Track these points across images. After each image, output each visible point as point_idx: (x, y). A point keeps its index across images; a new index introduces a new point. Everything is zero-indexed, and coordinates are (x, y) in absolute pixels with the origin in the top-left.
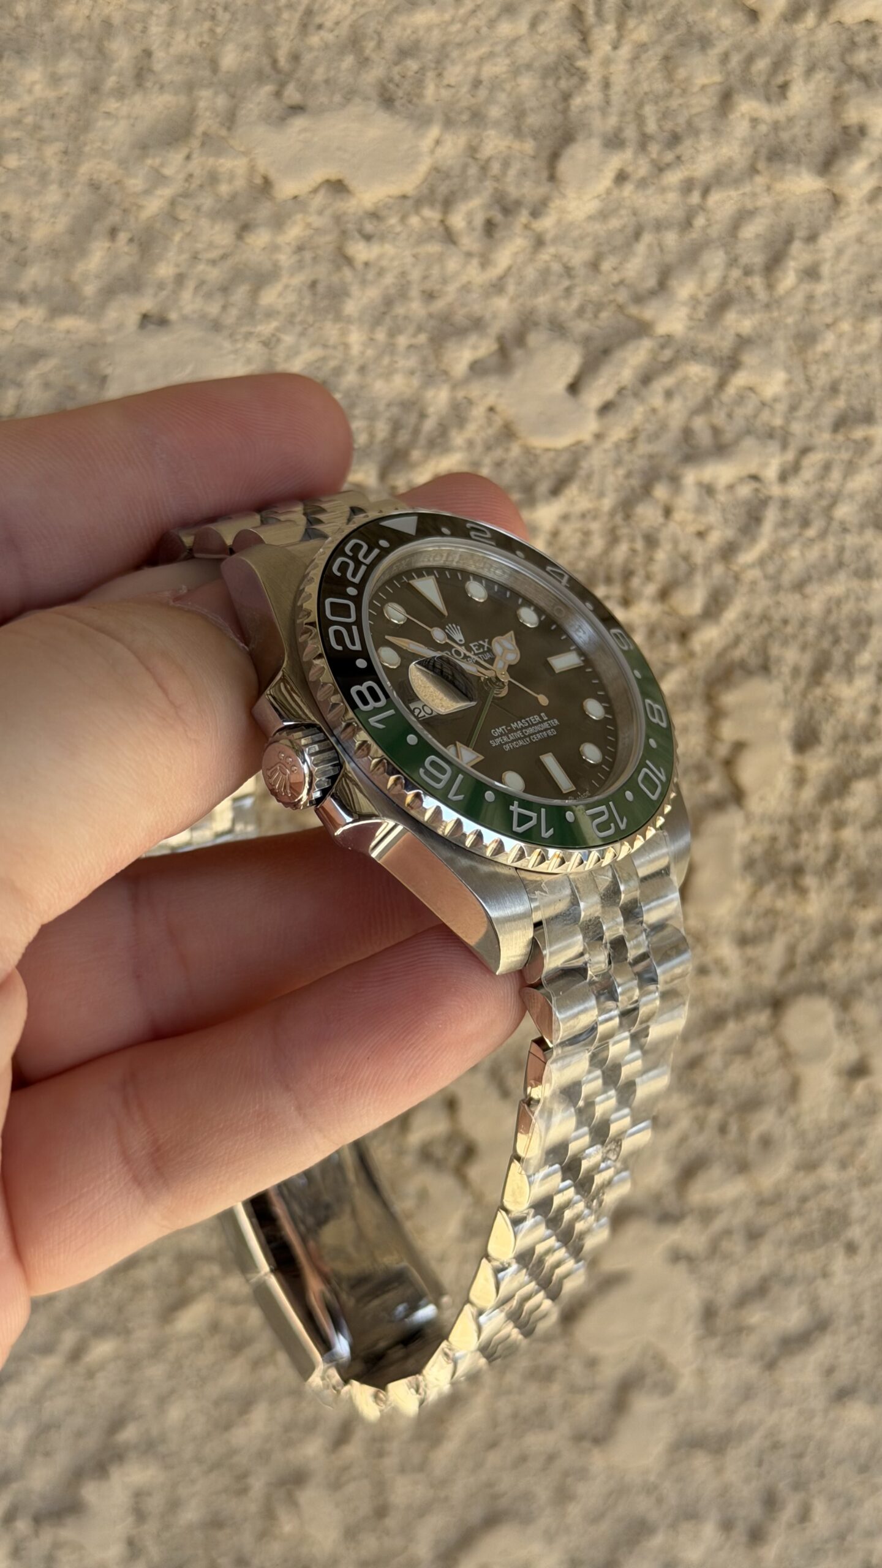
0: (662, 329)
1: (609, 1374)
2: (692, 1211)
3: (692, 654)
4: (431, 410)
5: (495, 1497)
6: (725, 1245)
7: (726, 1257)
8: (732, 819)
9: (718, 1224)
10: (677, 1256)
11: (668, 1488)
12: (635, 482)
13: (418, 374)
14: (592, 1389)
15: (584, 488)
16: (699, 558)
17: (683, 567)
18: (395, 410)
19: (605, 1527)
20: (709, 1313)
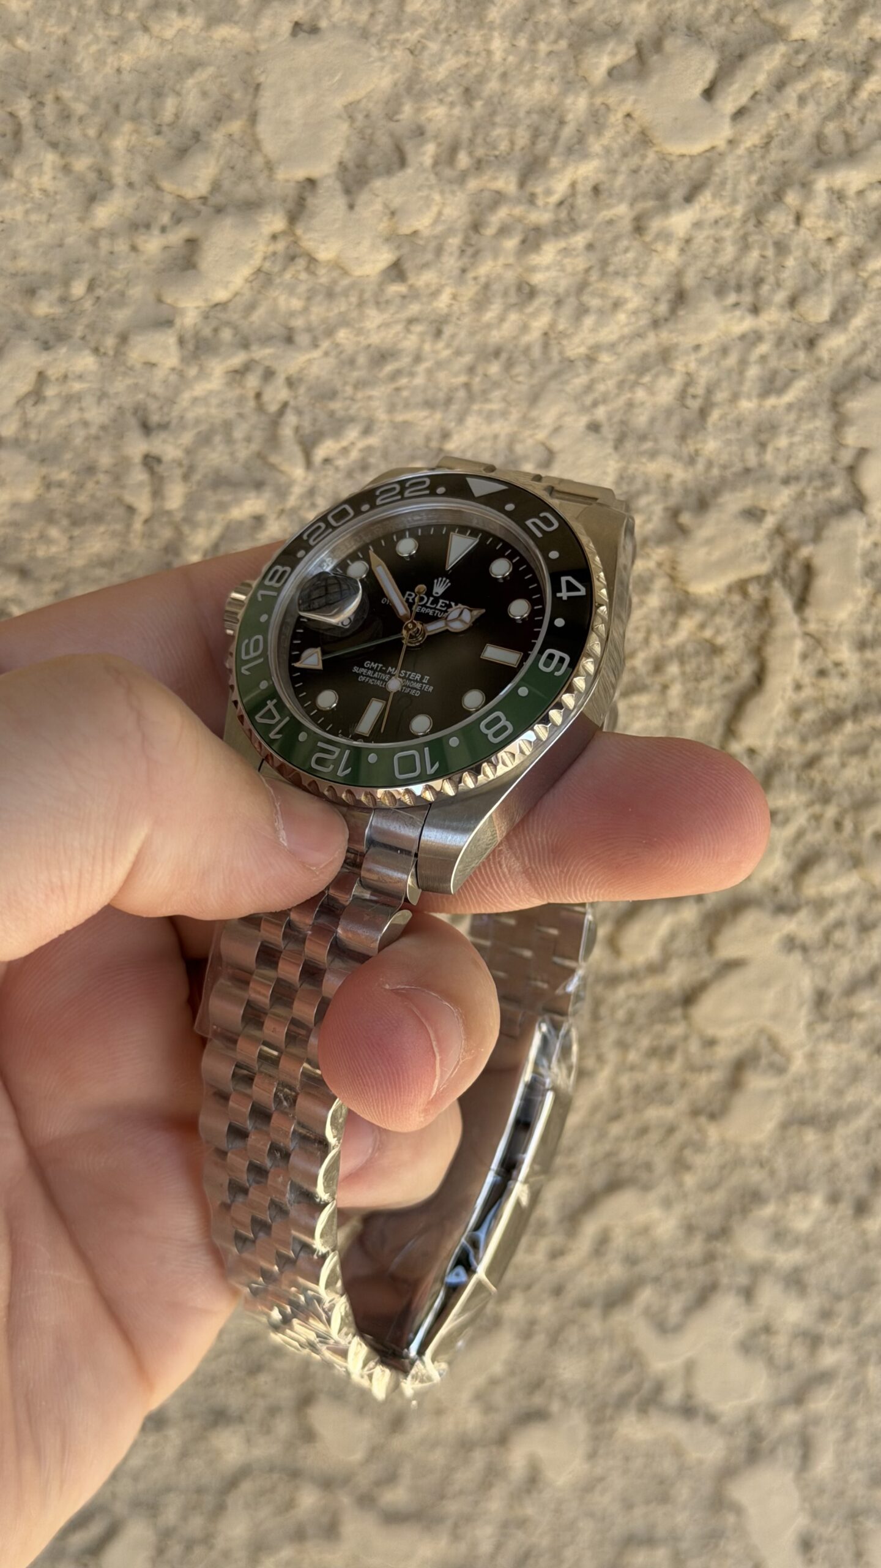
0: (796, 34)
1: (725, 1053)
2: (807, 903)
3: (819, 361)
4: (570, 117)
5: (619, 1165)
6: (838, 936)
7: (839, 947)
8: (855, 524)
9: (832, 915)
10: (791, 944)
11: (780, 1163)
12: (767, 188)
13: (557, 81)
14: (709, 1068)
15: (716, 195)
16: (828, 265)
17: (812, 272)
18: (535, 117)
19: (720, 1197)
20: (821, 998)
